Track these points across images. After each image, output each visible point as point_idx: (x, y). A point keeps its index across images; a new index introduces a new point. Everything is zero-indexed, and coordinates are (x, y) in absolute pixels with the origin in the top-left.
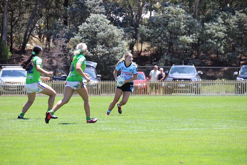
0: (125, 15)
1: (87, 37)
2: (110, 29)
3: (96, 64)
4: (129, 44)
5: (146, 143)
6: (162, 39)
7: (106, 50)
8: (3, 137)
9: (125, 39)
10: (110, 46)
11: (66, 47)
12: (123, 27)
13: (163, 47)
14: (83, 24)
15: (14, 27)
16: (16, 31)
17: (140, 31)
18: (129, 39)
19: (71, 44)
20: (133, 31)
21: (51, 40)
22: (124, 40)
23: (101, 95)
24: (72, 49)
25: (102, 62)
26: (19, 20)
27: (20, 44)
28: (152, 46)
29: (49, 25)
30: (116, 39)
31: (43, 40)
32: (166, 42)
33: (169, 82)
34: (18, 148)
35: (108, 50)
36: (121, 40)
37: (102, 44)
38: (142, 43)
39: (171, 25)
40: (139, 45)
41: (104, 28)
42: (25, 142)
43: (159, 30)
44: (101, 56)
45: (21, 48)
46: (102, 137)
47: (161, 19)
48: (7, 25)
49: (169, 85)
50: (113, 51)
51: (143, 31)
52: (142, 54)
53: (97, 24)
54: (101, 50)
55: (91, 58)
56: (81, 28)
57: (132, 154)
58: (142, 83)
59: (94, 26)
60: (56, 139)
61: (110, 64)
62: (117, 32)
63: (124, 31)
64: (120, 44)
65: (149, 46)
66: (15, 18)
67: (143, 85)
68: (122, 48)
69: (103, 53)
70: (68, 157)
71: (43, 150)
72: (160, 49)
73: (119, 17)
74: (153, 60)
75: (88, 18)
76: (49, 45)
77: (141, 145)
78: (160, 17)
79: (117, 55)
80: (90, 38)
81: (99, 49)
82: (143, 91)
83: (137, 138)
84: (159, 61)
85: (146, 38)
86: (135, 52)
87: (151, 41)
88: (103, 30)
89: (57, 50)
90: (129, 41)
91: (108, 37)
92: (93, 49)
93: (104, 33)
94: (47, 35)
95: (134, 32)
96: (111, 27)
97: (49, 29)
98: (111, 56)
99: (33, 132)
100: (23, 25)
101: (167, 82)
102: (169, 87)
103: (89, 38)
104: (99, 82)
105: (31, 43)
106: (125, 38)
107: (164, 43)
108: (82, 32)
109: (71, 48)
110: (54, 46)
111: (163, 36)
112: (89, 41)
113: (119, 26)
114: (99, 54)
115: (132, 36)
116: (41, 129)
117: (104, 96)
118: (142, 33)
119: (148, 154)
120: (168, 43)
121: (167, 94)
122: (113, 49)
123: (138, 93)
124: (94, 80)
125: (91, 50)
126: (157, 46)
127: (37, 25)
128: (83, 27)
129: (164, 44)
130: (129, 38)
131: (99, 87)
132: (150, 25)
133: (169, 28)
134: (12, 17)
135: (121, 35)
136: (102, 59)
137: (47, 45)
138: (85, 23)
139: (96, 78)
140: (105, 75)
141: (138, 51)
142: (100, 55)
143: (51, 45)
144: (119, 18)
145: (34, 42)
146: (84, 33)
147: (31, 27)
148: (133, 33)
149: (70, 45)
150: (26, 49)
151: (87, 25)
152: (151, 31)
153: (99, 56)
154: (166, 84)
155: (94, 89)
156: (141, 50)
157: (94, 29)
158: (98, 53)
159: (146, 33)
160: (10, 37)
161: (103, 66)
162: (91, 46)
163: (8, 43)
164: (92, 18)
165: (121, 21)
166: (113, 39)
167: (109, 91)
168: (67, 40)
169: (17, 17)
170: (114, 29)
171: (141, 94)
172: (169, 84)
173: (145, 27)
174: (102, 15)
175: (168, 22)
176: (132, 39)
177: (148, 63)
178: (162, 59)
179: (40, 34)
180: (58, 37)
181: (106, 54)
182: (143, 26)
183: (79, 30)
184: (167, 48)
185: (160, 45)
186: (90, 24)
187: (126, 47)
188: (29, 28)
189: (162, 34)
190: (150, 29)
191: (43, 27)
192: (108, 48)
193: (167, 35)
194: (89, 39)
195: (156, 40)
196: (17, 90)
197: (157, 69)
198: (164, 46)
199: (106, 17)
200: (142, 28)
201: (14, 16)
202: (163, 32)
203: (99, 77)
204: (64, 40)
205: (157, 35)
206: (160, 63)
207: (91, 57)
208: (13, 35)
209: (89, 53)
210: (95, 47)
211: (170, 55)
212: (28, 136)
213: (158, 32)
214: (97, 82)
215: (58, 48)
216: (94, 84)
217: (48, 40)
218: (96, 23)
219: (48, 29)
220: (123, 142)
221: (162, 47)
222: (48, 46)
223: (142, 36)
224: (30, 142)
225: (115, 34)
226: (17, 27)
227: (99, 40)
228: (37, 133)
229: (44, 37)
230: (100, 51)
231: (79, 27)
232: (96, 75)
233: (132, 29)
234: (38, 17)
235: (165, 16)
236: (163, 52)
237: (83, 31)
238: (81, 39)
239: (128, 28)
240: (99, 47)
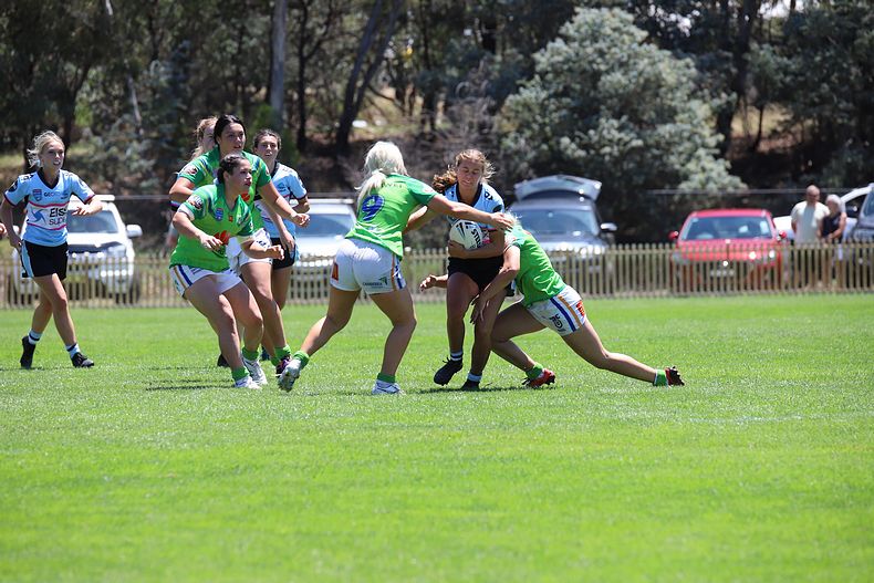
0: (699, 9)
1: (566, 92)
2: (646, 61)
3: (598, 185)
4: (714, 113)
5: (776, 465)
6: (833, 89)
7: (633, 135)
8: (274, 448)
9: (699, 93)
10: (646, 123)
11: (491, 128)
12: (694, 52)
13: (840, 121)
14: (550, 45)
15: (312, 61)
16: (316, 76)
17: (753, 65)
18: (715, 94)
19: (509, 119)
20: (731, 64)
21: (440, 105)
22: (696, 98)
23: (616, 294)
24: (512, 135)
25: (620, 178)
26: (327, 36)
27: (333, 119)
28: (796, 119)
29: (430, 51)
30: (670, 96)
31: (411, 107)
32: (847, 101)
33: (861, 242)
34: (325, 487)
35: (639, 137)
36: (686, 98)
37: (618, 116)
38: (761, 109)
39: (866, 42)
40: (750, 114)
41: (625, 59)
42: (349, 464)
43: (824, 59)
44: (615, 157)
45: (334, 135)
46: (618, 445)
47: (831, 18)
48: (287, 57)
49: (861, 256)
50: (657, 138)
51: (767, 63)
52: (764, 147)
53: (602, 45)
54: (616, 135)
55: (580, 166)
56: (542, 59)
57: (723, 504)
58: (761, 250)
59: (590, 50)
60: (456, 454)
61: (649, 185)
62: (672, 70)
63: (696, 67)
64: (684, 112)
65: (788, 117)
66: (313, 30)
67: (765, 257)
68: (688, 127)
69: (621, 148)
70: (497, 514)
71: (409, 491)
72: (827, 126)
73: (679, 17)
74: (803, 168)
75: (568, 24)
76: (433, 124)
77: (757, 470)
78: (826, 15)
79: (673, 154)
80: (576, 95)
81: (609, 133)
82: (768, 277)
83: (741, 446)
84: (825, 171)
85: (775, 90)
86: (736, 139)
87: (794, 101)
88: (622, 65)
89: (458, 141)
90: (717, 102)
91: (639, 90)
92: (586, 133)
93: (625, 74)
94: (423, 89)
95: (734, 70)
96: (649, 52)
97: (432, 68)
98: (649, 155)
99: (376, 429)
100: (340, 55)
101: (852, 246)
102: (860, 261)
103: (572, 94)
104: (610, 248)
105: (369, 119)
106: (701, 89)
107: (843, 105)
108: (547, 72)
109: (509, 132)
110: (449, 126)
111: (836, 81)
112: (573, 104)
113: (679, 51)
114: (607, 150)
115: (725, 85)
116: (403, 420)
117: (628, 297)
118: (763, 71)
119: (781, 503)
120: (855, 103)
121: (855, 286)
122: (655, 133)
123: (749, 287)
124: (590, 243)
125: (579, 137)
126: (815, 115)
127: (390, 53)
128: (552, 56)
129: (840, 110)
130: (716, 90)
131: (610, 266)
132: (792, 41)
133: (860, 52)
134: (303, 29)
135: (684, 79)
136: (619, 167)
137: (423, 122)
138: (559, 43)
139: (599, 236)
140: (630, 225)
141: (749, 136)
142: (610, 154)
143: (439, 123)
144: (677, 22)
145: (378, 112)
146: (555, 78)
147: (368, 61)
148: (727, 72)
149: (505, 122)
150: (351, 139)
151: (565, 48)
152: (794, 64)
153: (607, 158)
154: (851, 252)
155: (591, 275)
156: (760, 132)
157: (591, 62)
158: (604, 146)
159: (777, 71)
160: (296, 96)
161: (624, 191)
162: (580, 123)
163: (290, 117)
164: (582, 22)
165: (687, 31)
166: (657, 95)
167: (644, 282)
168: (493, 103)
169: (320, 26)
170: (660, 61)
171: (759, 288)
172: (861, 251)
173: (771, 49)
174: (617, 10)
175: (855, 29)
176: (724, 95)
177: (785, 180)
178: (834, 163)
179: (398, 84)
180: (463, 94)
181: (633, 149)
182: (766, 46)
183: (538, 68)
184: (853, 123)
185: (827, 113)
186: (576, 45)
187: (703, 123)
188: (360, 65)
189: (836, 74)
190: (789, 57)
191: (410, 60)
192: (641, 128)
193: (852, 78)
194: (573, 99)
195: (814, 94)
196: (322, 285)
197: (818, 198)
198: (842, 117)
199: (630, 17)
200: (762, 53)
201: (309, 25)
202: (836, 68)
203: (607, 231)
204: (483, 104)
205: (816, 79)
206: (828, 177)
207: (581, 162)
208: (308, 91)
209: (573, 146)
210: (595, 128)
211: (865, 147)
212: (357, 443)
213: (820, 66)
214: (603, 249)
215: (462, 134)
216: (591, 257)
217: (429, 106)
218: (597, 42)
219: (428, 67)
220: (691, 460)
221: (835, 119)
222: (427, 128)
223: (763, 81)
224: (366, 463)
225: (664, 80)
226: (320, 64)
227: (609, 102)
228: (389, 434)
229: (413, 95)
230: (610, 141)
231: (537, 56)
232: (599, 223)
233: (727, 59)
234: (394, 23)
235: (846, 9)
236: (836, 136)
237: (549, 69)
238: (544, 100)
239: (711, 54)
240: (606, 125)
